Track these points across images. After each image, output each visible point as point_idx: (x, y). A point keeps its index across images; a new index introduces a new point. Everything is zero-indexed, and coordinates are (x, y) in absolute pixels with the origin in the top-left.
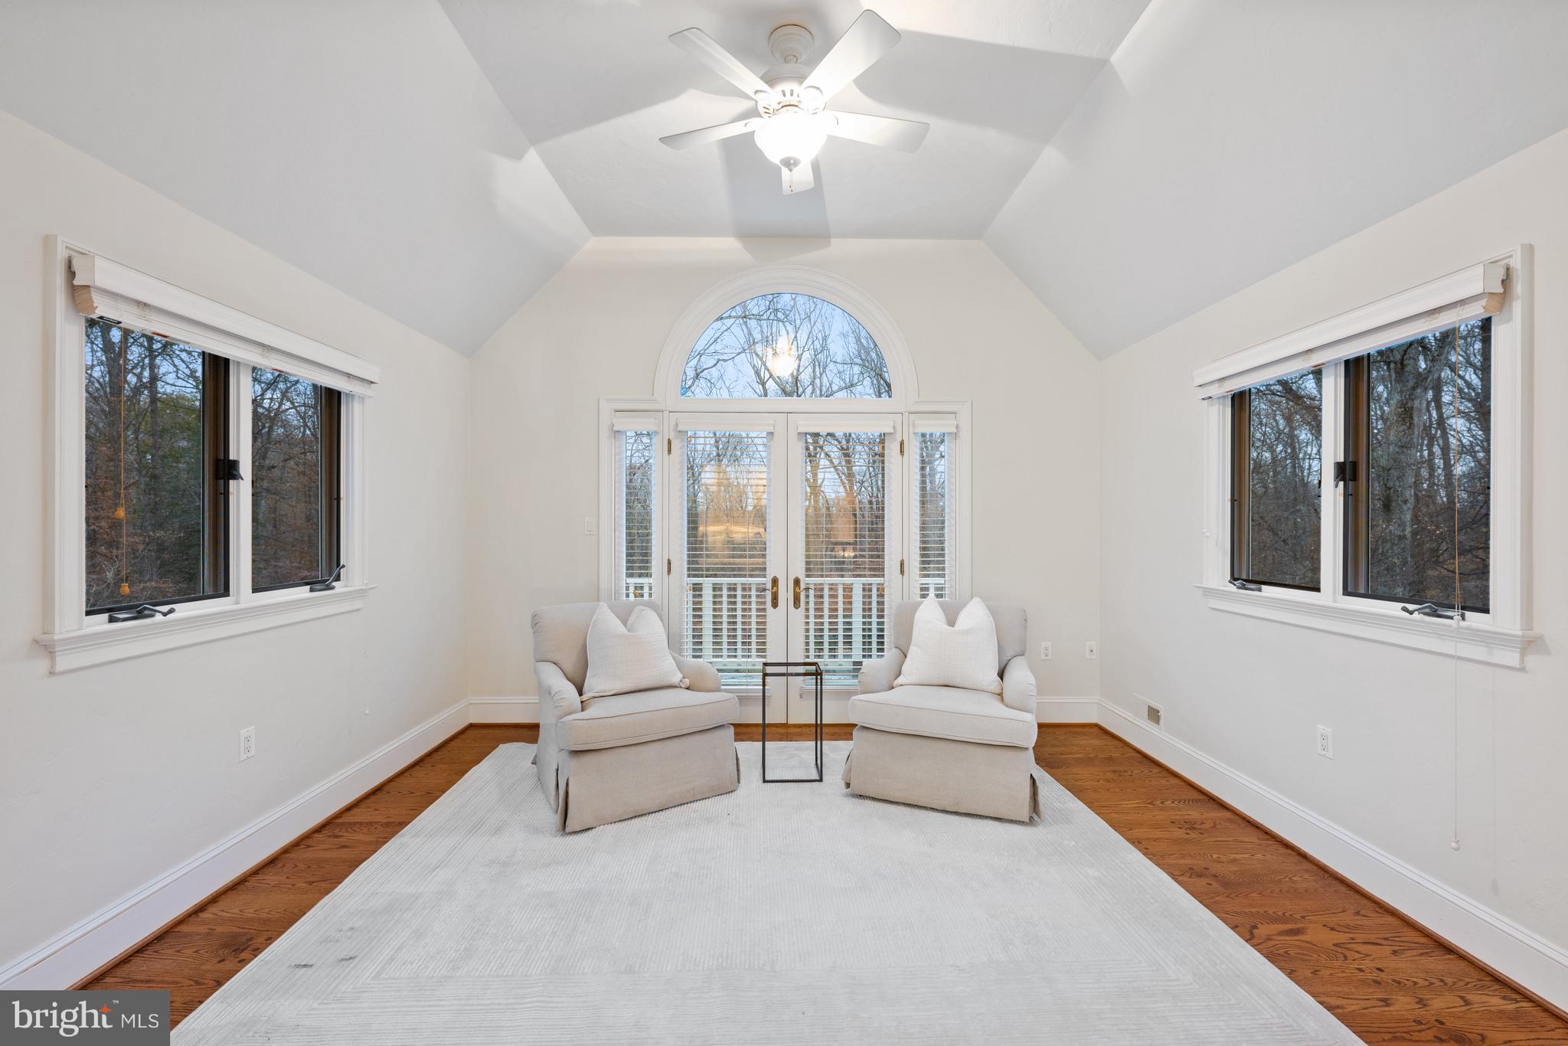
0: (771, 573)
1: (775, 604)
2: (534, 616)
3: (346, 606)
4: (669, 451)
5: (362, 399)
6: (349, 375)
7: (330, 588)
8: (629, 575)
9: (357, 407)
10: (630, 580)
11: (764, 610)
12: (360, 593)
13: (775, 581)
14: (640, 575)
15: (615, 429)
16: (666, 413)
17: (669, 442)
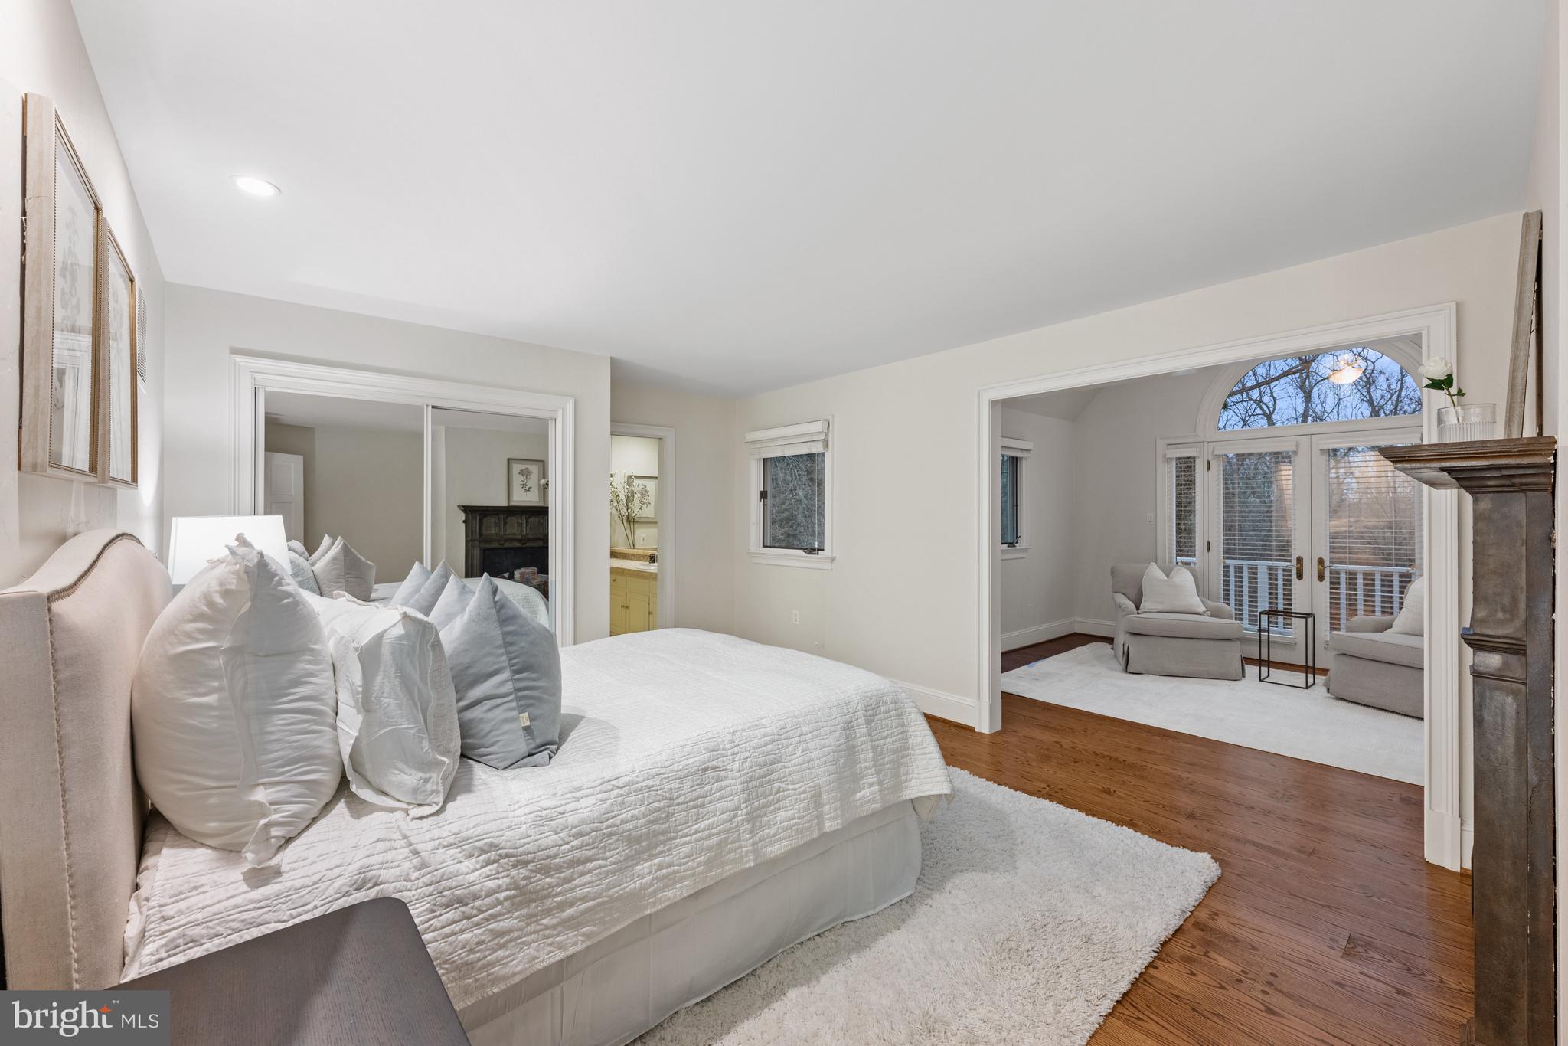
0: (1296, 552)
1: (1300, 576)
2: (1112, 568)
3: (1020, 555)
4: (1209, 469)
5: (1026, 458)
6: (1022, 450)
7: (1014, 546)
8: (1178, 555)
9: (1024, 462)
10: (1179, 559)
11: (1290, 581)
12: (1025, 550)
13: (1300, 560)
14: (1188, 556)
15: (1167, 457)
16: (1206, 444)
17: (1209, 463)
